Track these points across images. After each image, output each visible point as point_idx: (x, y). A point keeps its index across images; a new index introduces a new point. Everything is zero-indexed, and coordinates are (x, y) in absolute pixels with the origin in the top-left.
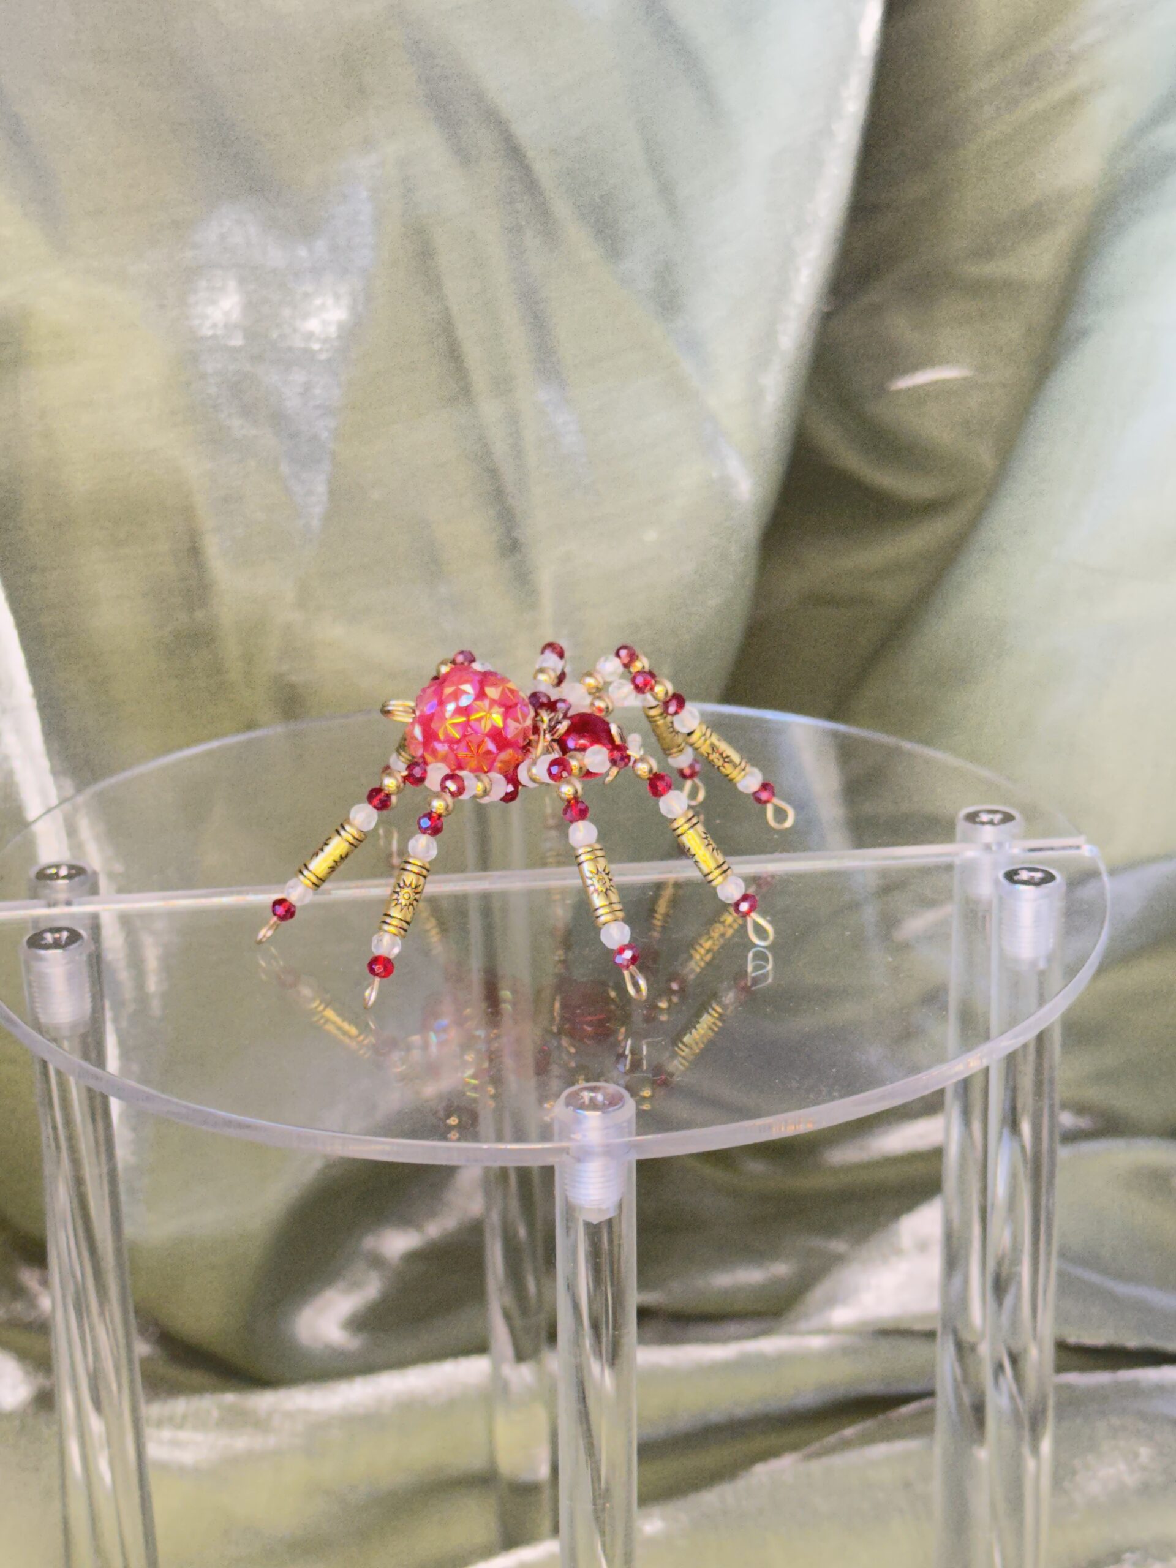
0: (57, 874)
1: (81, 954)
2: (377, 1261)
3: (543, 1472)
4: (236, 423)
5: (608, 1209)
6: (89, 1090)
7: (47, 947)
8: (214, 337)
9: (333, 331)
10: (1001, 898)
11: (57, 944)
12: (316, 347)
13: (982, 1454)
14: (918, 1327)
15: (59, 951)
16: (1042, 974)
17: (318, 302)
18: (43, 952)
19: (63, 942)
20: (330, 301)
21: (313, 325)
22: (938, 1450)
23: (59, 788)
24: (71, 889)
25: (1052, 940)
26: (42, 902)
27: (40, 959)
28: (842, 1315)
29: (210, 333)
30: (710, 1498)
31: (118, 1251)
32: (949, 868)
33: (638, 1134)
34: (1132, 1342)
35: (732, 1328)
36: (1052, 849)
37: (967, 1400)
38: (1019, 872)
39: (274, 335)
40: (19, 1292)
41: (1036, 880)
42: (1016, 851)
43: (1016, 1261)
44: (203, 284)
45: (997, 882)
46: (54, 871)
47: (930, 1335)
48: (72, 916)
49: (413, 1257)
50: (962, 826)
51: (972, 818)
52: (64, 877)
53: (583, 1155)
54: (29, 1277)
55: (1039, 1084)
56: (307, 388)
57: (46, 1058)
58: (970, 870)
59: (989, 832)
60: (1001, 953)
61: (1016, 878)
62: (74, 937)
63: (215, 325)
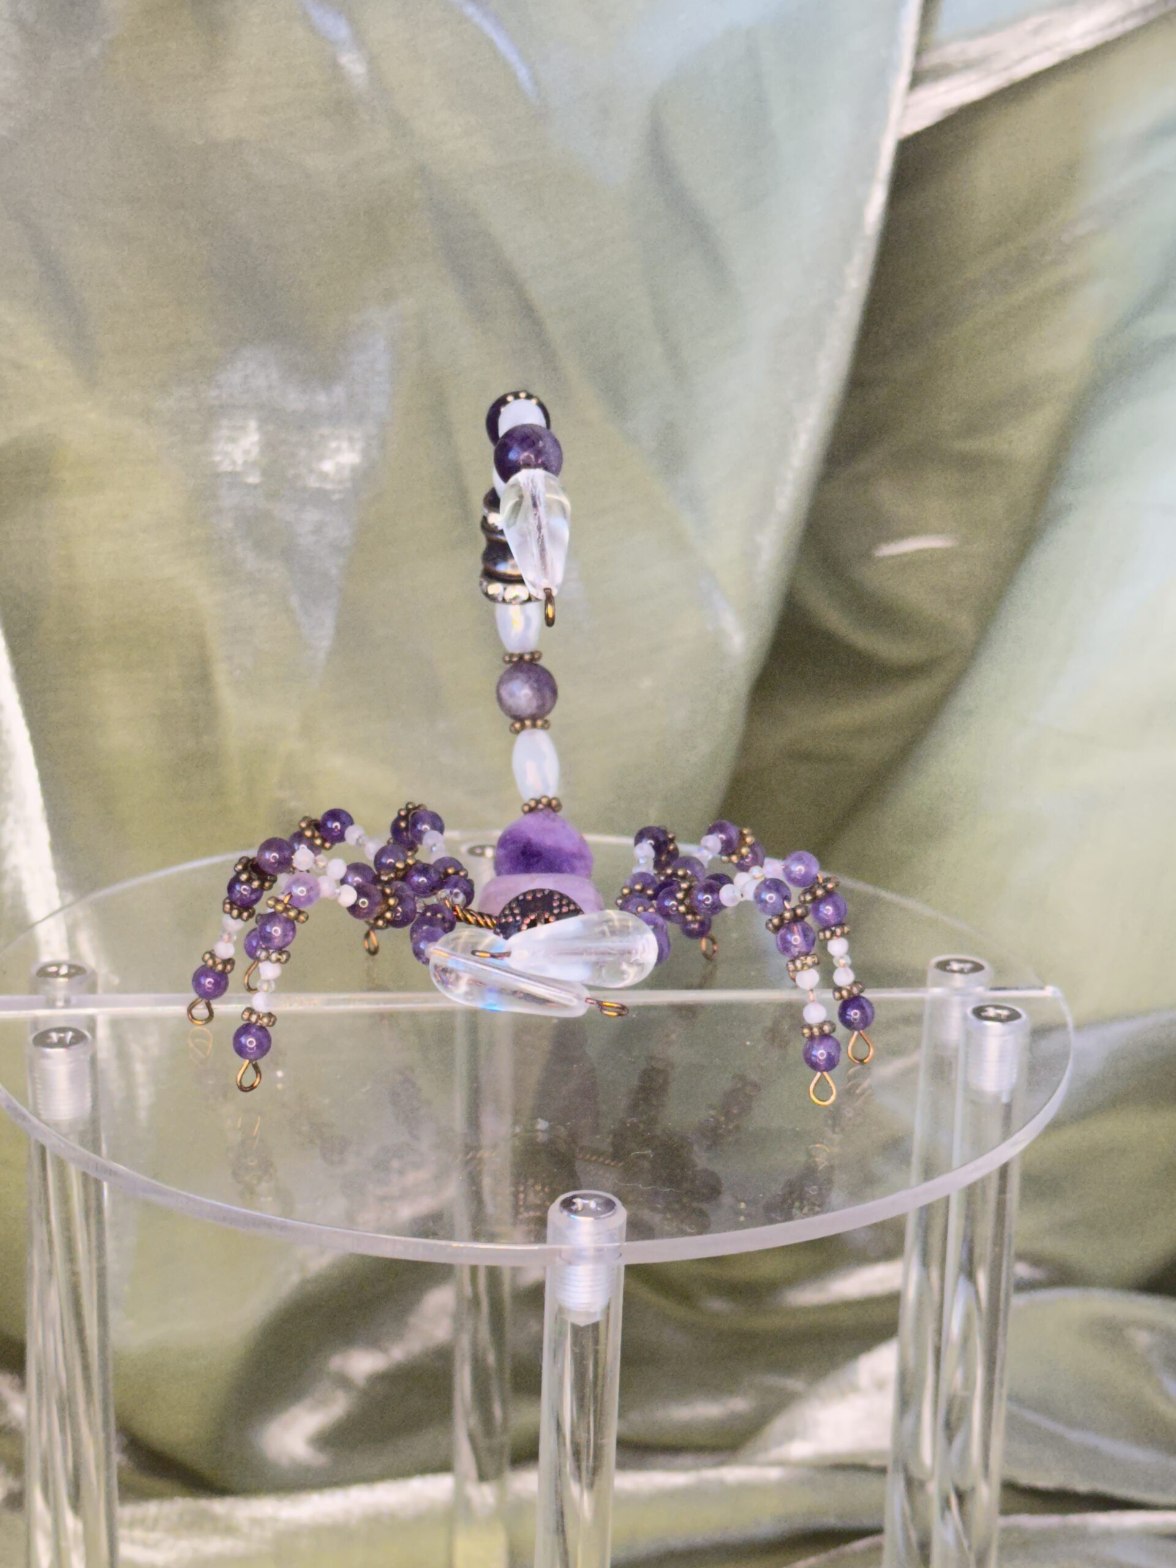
0: (57, 972)
1: (82, 1055)
2: (342, 1381)
4: (249, 556)
5: (596, 1313)
6: (86, 1176)
7: (52, 1045)
8: (233, 474)
9: (347, 473)
10: (968, 1035)
11: (61, 1043)
12: (329, 486)
15: (63, 1050)
16: (1006, 1106)
17: (334, 445)
18: (48, 1050)
19: (68, 1042)
20: (345, 445)
21: (328, 466)
24: (70, 989)
25: (1014, 1079)
27: (45, 1056)
29: (230, 469)
33: (628, 1240)
34: (1082, 1486)
35: (688, 1459)
37: (914, 1538)
38: (986, 1009)
39: (291, 472)
41: (1002, 1017)
44: (225, 422)
45: (965, 1018)
46: (54, 969)
47: (882, 1471)
48: (77, 1018)
49: (379, 1379)
50: (932, 973)
51: (943, 966)
52: (65, 976)
53: (574, 1258)
55: (998, 1235)
56: (320, 527)
57: (45, 1142)
58: (940, 1005)
59: (958, 980)
60: (967, 1085)
61: (983, 1014)
62: (79, 1038)
63: (234, 463)
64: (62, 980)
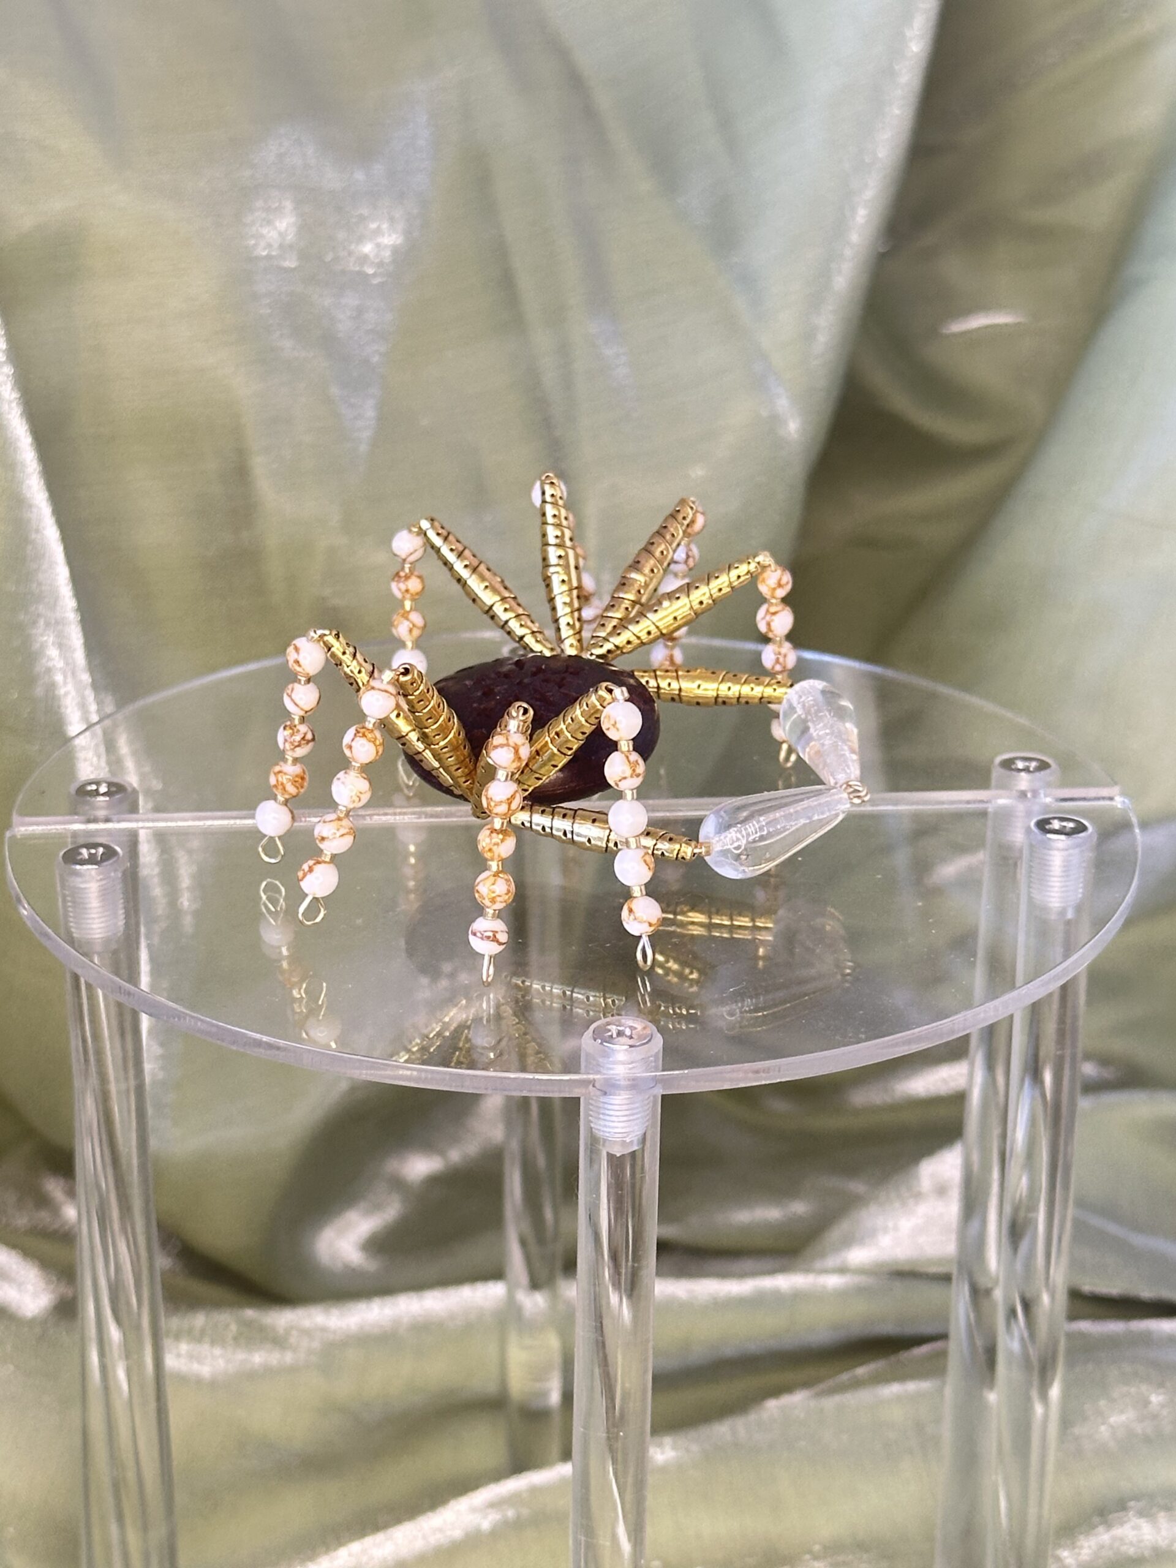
0: (97, 790)
1: (115, 871)
2: (398, 1184)
3: (555, 1398)
4: (288, 344)
5: (632, 1142)
6: (119, 1005)
7: (83, 862)
8: (269, 257)
9: (387, 254)
10: (1031, 846)
11: (92, 860)
12: (371, 271)
13: (992, 1397)
14: (933, 1270)
15: (96, 867)
16: (1068, 923)
17: (373, 226)
18: (78, 867)
19: (99, 858)
20: (385, 226)
21: (367, 248)
22: (948, 1391)
23: (100, 703)
24: (109, 806)
25: (1081, 890)
26: (82, 818)
27: (77, 874)
28: (859, 1256)
29: (265, 253)
30: (722, 1430)
31: (143, 1166)
32: (984, 814)
33: (663, 1070)
34: (1147, 1293)
35: (748, 1264)
36: (1084, 799)
37: (979, 1343)
38: (1051, 821)
39: (329, 257)
40: (43, 1201)
41: (1067, 830)
42: (1048, 800)
43: (1033, 1208)
44: (259, 203)
45: (1028, 830)
46: (94, 787)
47: (946, 1278)
48: (109, 832)
49: (433, 1181)
50: (997, 772)
51: (1008, 764)
52: (104, 794)
53: (609, 1088)
54: (54, 1187)
55: (1061, 1033)
56: (360, 311)
57: (79, 971)
58: (1005, 816)
59: (1024, 779)
61: (1047, 827)
62: (110, 854)
63: (269, 246)
64: (100, 798)
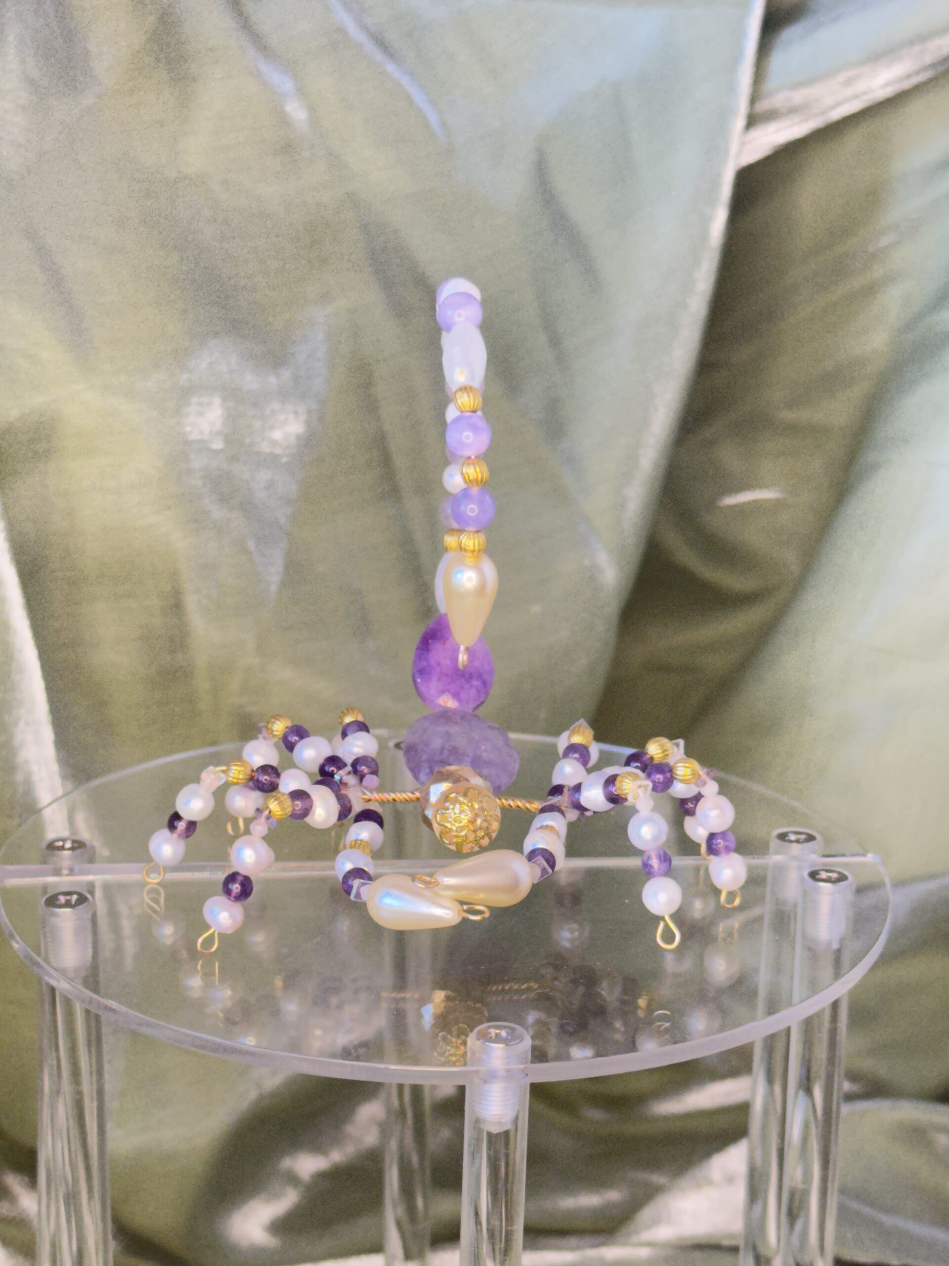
0: (63, 846)
1: (84, 913)
2: (292, 1179)
4: (215, 508)
5: (506, 1123)
7: (61, 906)
8: (202, 441)
9: (293, 441)
10: (805, 892)
11: (68, 904)
12: (278, 451)
14: (726, 1243)
15: (70, 910)
16: (837, 952)
17: (282, 417)
18: (57, 910)
19: (73, 903)
20: (292, 417)
21: (277, 435)
23: (63, 785)
24: (74, 860)
25: (843, 931)
27: (55, 915)
28: (665, 1233)
29: (198, 437)
33: (532, 1063)
35: (573, 1241)
38: (820, 872)
39: (248, 440)
41: (833, 879)
42: (815, 858)
43: (806, 1191)
44: (194, 400)
45: (802, 880)
46: (60, 844)
47: (735, 1249)
48: (80, 883)
49: (322, 1176)
50: (774, 843)
51: (782, 837)
52: (69, 849)
53: (489, 1077)
58: (780, 871)
59: (796, 849)
60: (804, 936)
61: (817, 877)
62: (82, 899)
63: (201, 432)
64: (66, 853)
